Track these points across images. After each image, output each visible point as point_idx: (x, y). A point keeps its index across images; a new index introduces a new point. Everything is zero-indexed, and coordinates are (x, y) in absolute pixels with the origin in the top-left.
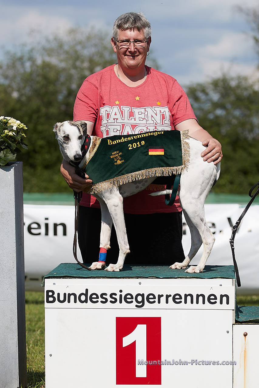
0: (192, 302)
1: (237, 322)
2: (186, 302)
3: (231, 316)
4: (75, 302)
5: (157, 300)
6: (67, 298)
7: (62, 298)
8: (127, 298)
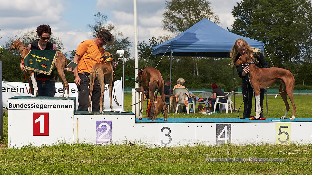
0: (59, 108)
1: (75, 114)
2: (57, 108)
3: (73, 112)
4: (19, 107)
5: (47, 107)
6: (16, 106)
7: (14, 106)
8: (37, 106)
